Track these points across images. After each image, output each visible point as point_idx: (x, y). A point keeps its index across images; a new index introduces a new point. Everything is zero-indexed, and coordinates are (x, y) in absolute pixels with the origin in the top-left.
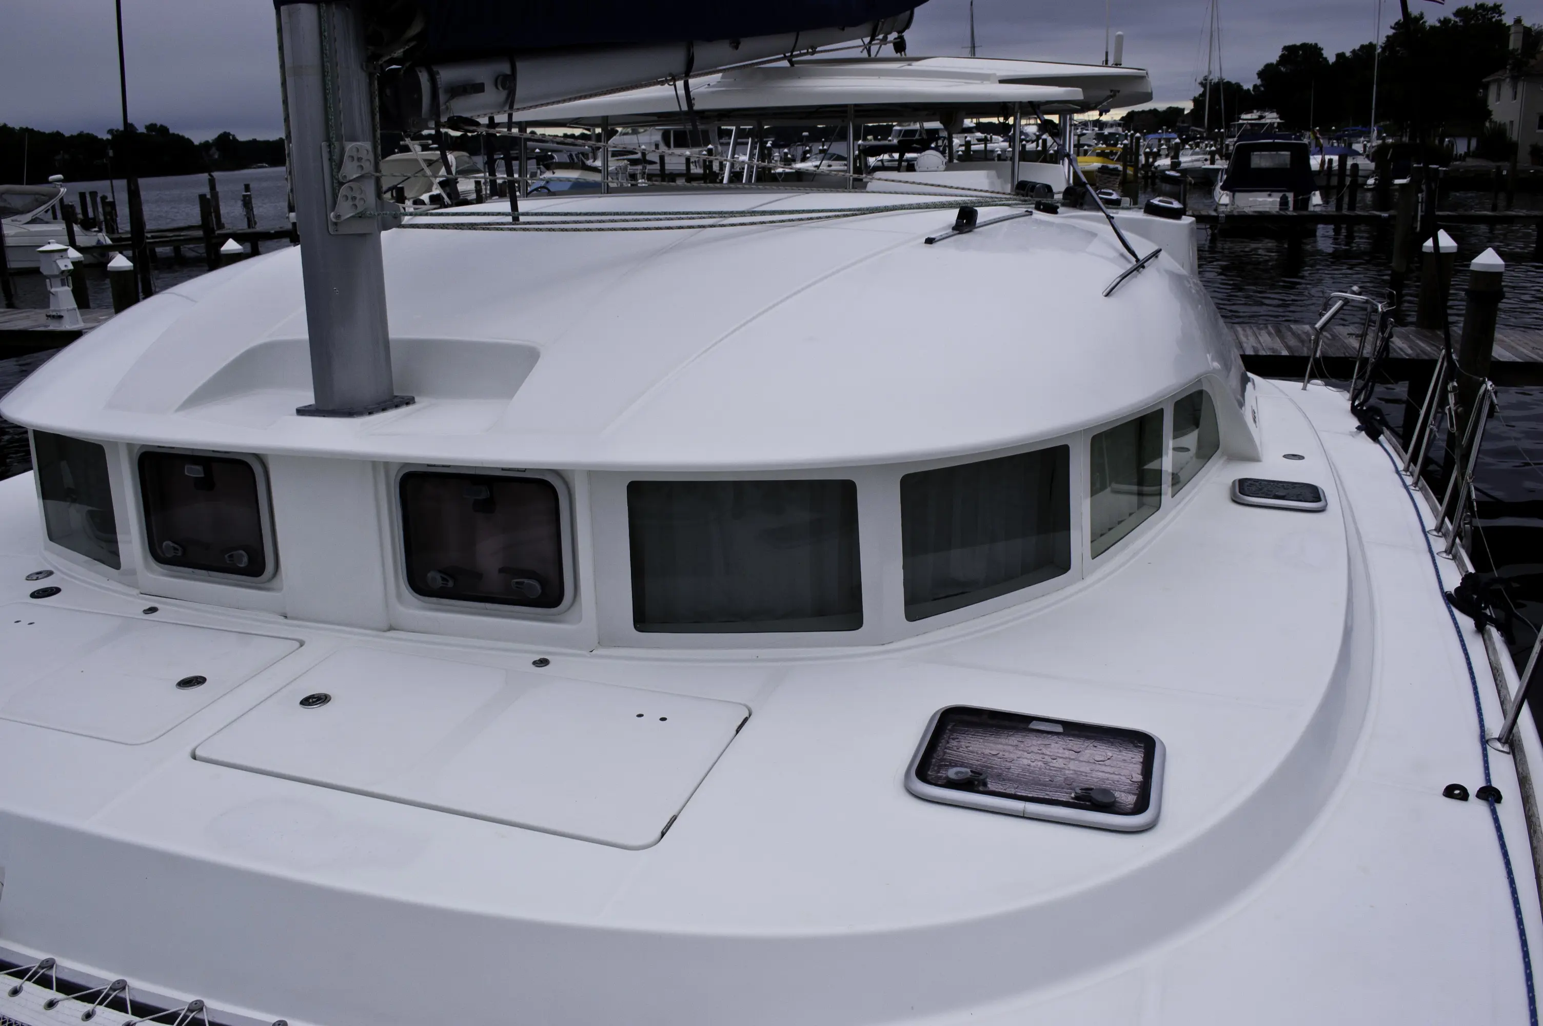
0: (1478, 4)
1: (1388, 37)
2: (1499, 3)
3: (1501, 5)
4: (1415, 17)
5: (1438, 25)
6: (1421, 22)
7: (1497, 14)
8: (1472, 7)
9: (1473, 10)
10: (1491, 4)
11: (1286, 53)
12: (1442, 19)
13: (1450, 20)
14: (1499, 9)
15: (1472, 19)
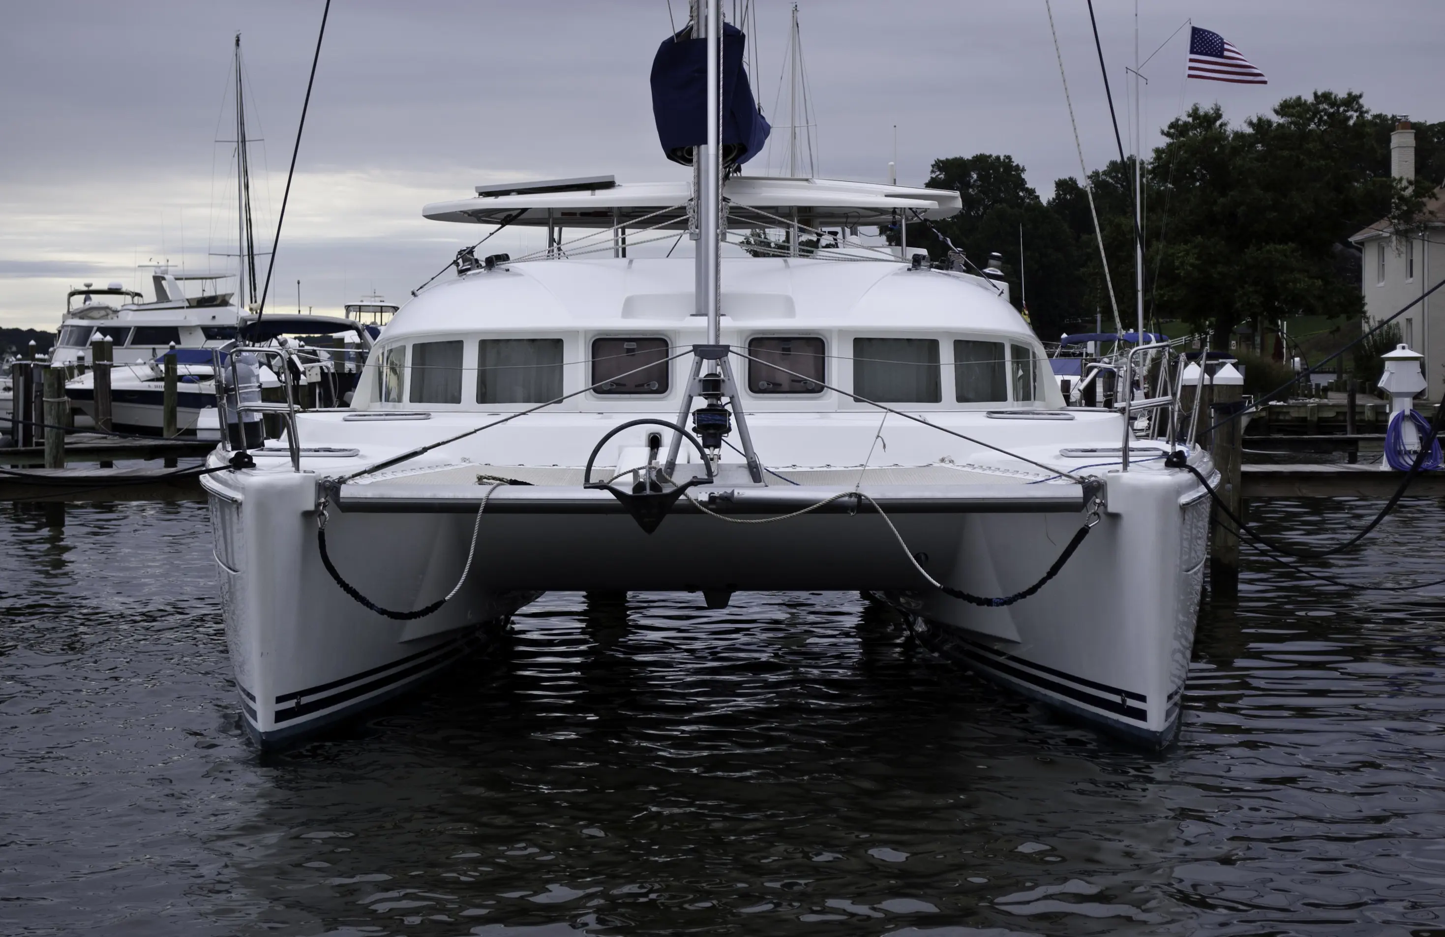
0: (1319, 93)
1: (1158, 151)
2: (1356, 92)
3: (1360, 96)
4: (1206, 115)
5: (1249, 130)
6: (1218, 123)
7: (1356, 111)
8: (1310, 99)
9: (1312, 104)
10: (1342, 94)
11: (942, 176)
12: (1255, 120)
13: (1269, 123)
14: (1358, 103)
15: (1311, 120)
